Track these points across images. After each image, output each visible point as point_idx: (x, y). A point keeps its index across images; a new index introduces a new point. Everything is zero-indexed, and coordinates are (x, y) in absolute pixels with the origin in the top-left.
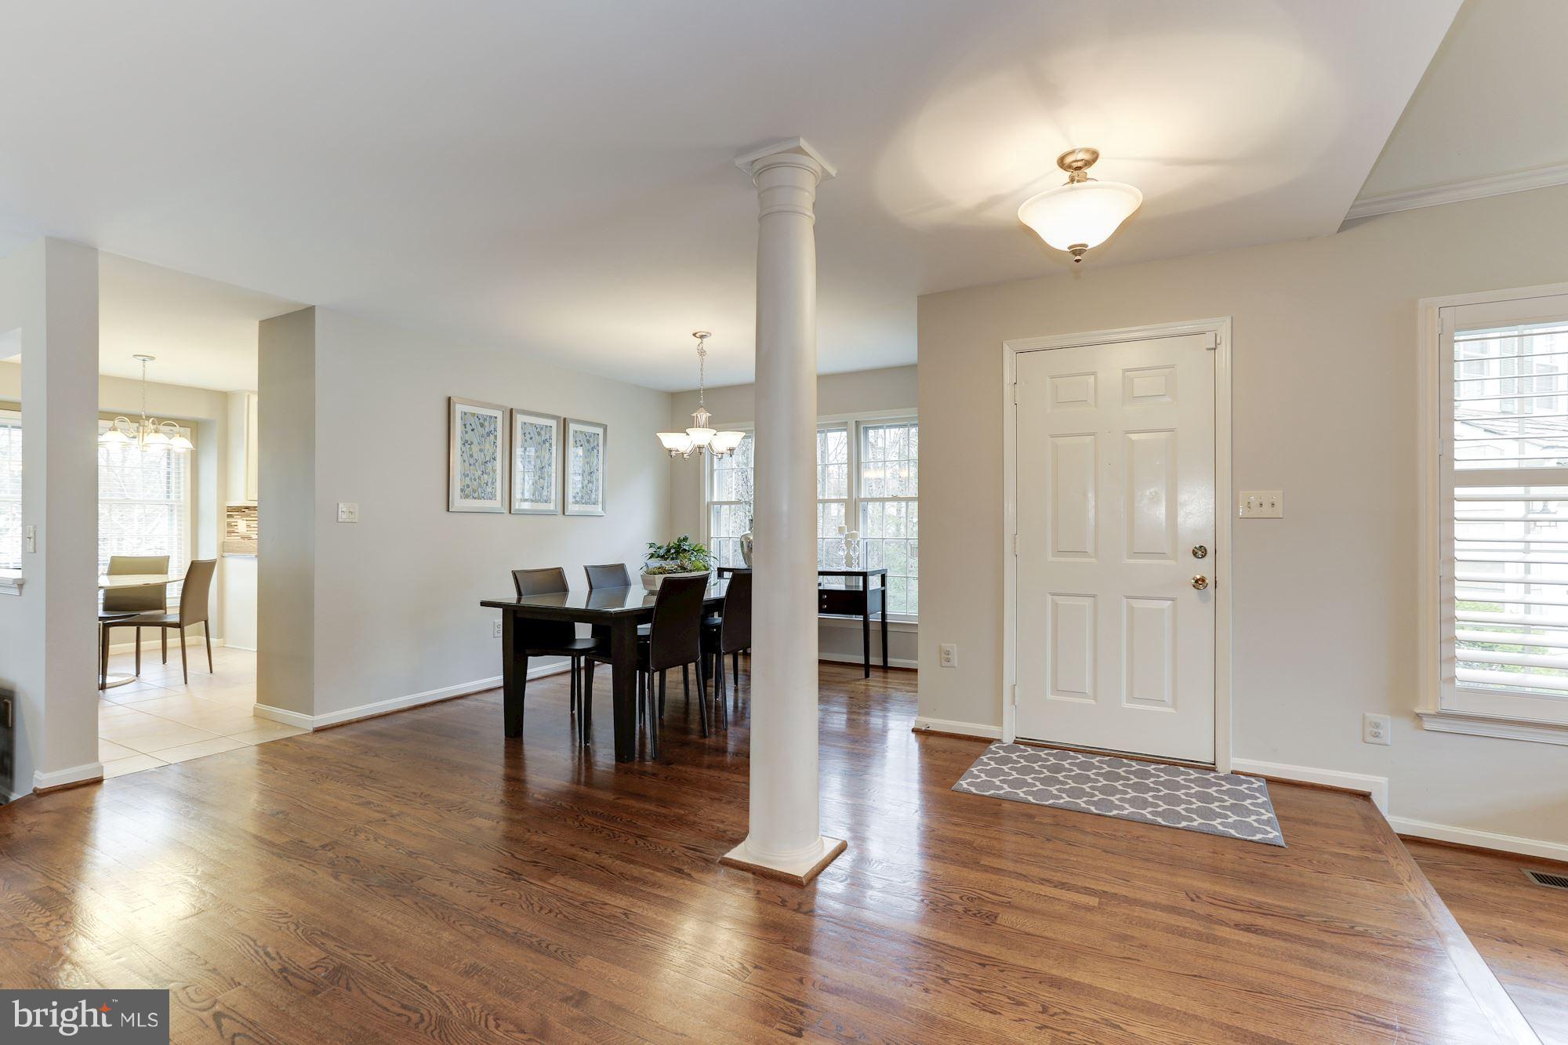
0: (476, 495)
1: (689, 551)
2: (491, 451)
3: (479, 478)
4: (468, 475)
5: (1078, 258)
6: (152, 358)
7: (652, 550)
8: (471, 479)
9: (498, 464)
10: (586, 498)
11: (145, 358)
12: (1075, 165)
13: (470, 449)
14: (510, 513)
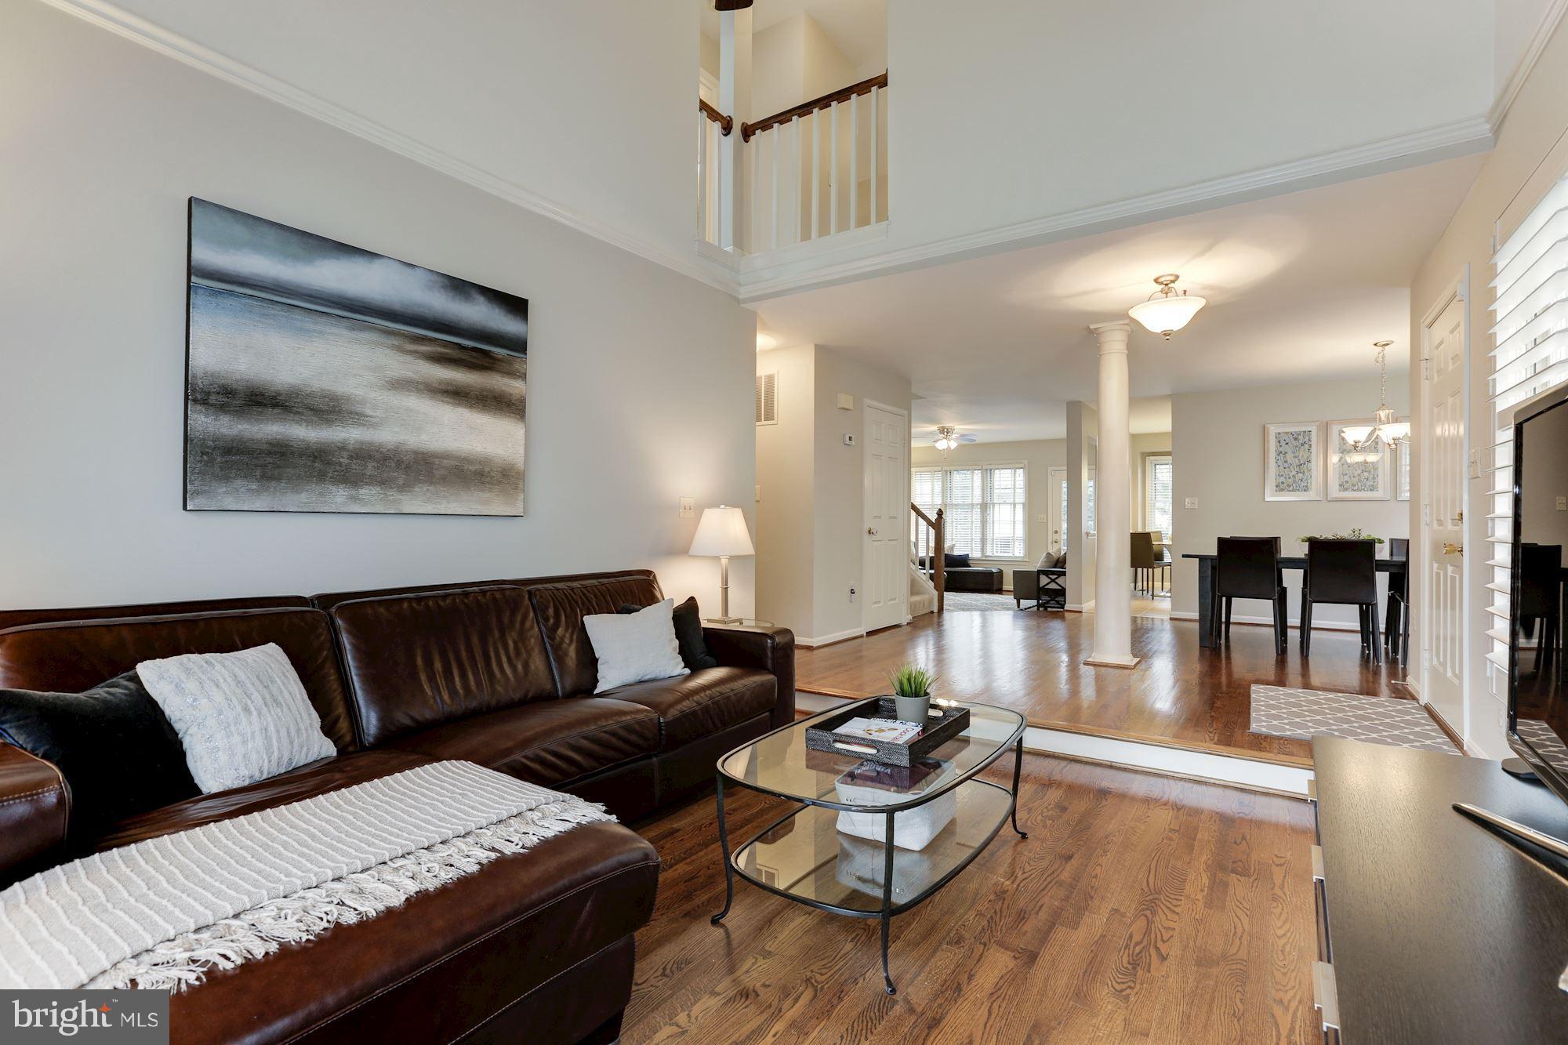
0: (1291, 489)
2: (1305, 457)
5: (1168, 337)
8: (1285, 478)
9: (1313, 465)
12: (1165, 283)
13: (1285, 457)
14: (1327, 500)
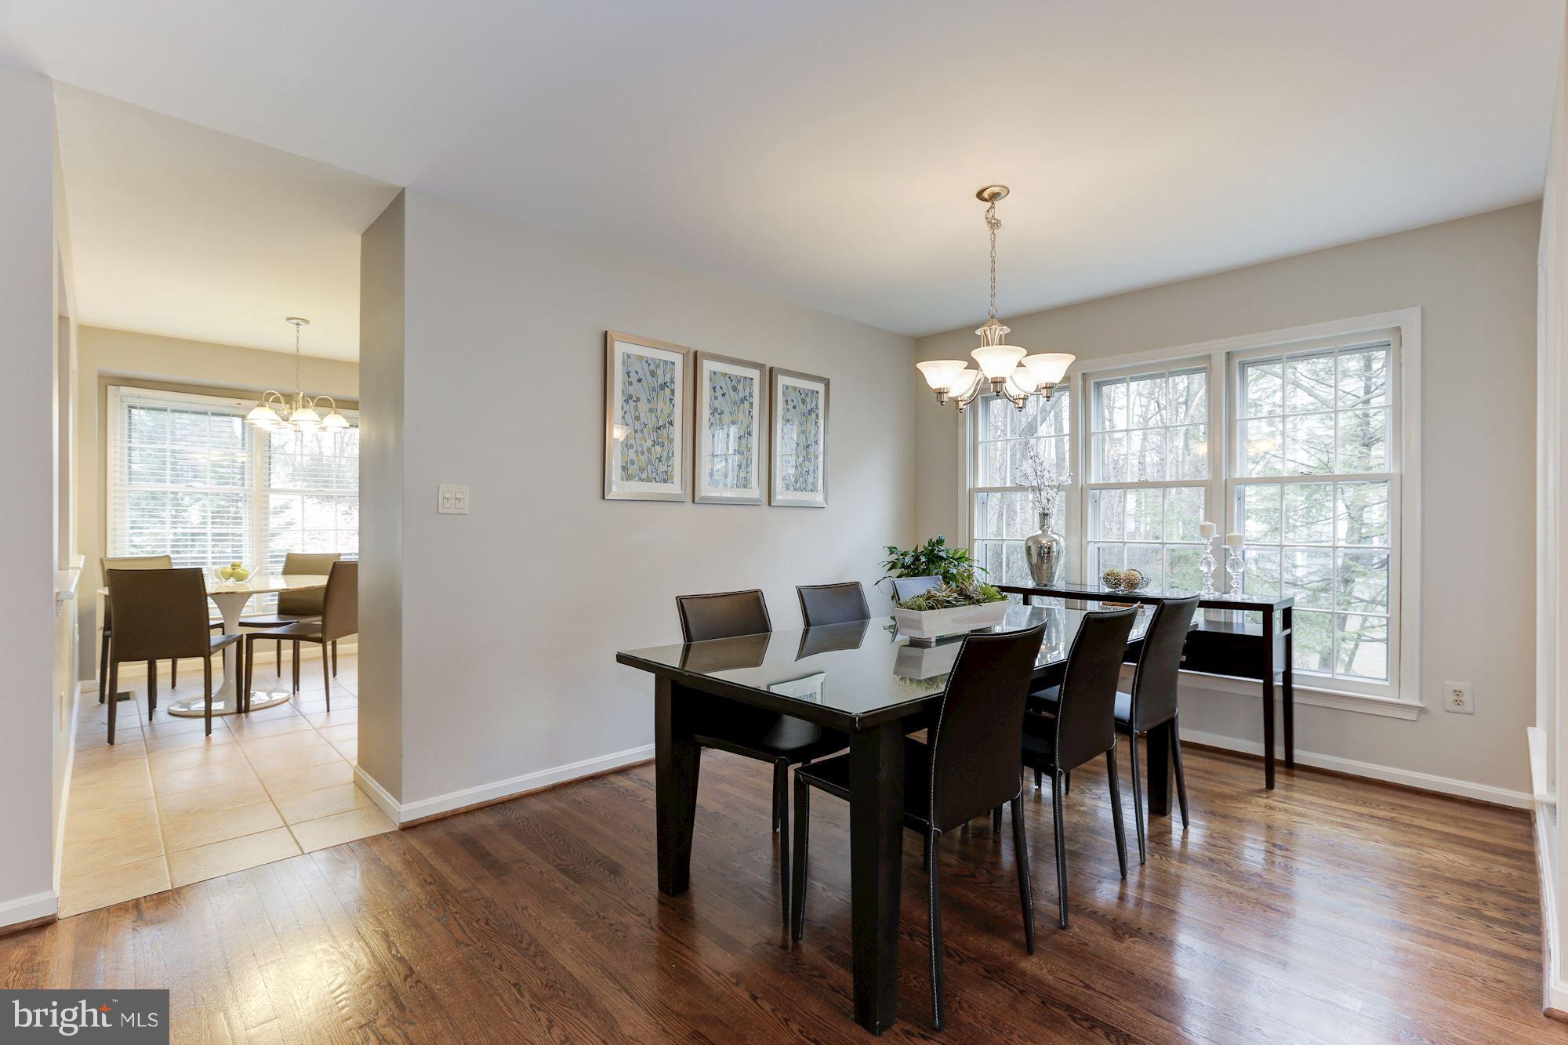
0: (644, 476)
1: (945, 560)
2: (666, 412)
3: (649, 450)
4: (632, 446)
6: (307, 322)
7: (893, 557)
8: (637, 452)
9: (676, 432)
10: (801, 482)
11: (299, 322)
13: (636, 408)
14: (694, 502)
